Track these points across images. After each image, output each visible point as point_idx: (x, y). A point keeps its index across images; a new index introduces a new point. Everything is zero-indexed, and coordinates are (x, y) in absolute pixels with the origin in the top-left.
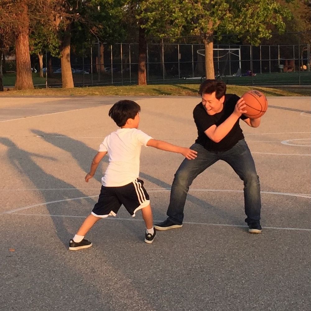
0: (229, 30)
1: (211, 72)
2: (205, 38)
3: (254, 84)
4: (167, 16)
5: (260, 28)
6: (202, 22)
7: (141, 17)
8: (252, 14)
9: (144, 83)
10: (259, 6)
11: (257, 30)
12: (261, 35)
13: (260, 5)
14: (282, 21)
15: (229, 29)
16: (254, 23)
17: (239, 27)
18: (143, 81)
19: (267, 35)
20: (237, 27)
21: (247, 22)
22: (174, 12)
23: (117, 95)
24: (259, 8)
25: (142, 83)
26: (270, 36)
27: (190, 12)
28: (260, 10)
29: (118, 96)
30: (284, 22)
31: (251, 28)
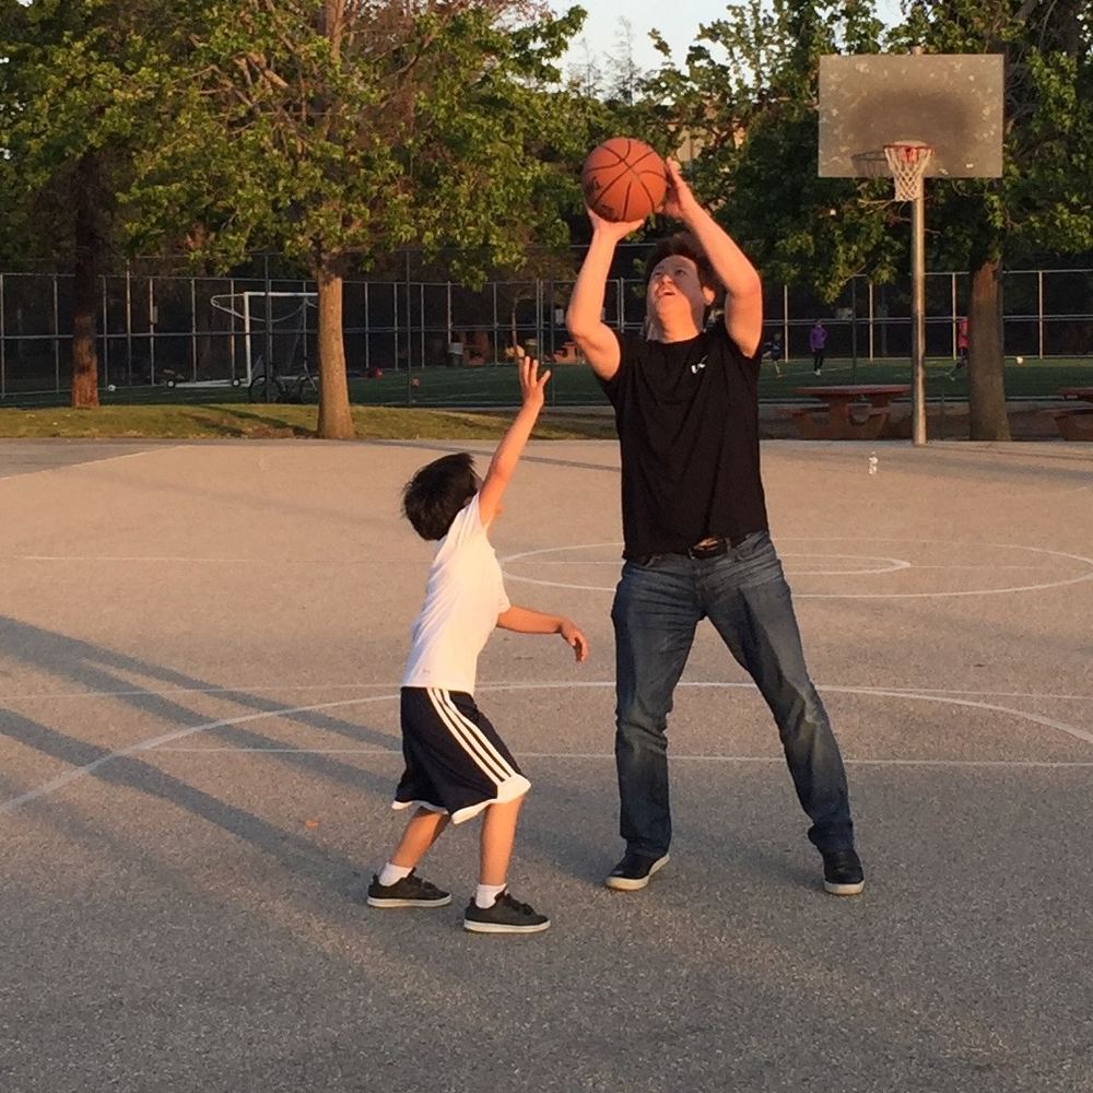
0: (403, 240)
1: (338, 366)
2: (319, 265)
3: (414, 402)
4: (206, 197)
5: (494, 237)
6: (321, 216)
7: (132, 198)
8: (471, 194)
9: (91, 399)
10: (492, 170)
11: (486, 244)
12: (500, 257)
13: (496, 171)
14: (557, 218)
15: (404, 238)
16: (475, 223)
17: (435, 233)
18: (89, 394)
19: (515, 257)
20: (427, 233)
21: (460, 220)
22: (241, 185)
23: (54, 436)
24: (494, 176)
25: (83, 400)
26: (520, 261)
27: (285, 187)
28: (496, 184)
29: (57, 439)
30: (563, 219)
31: (469, 236)
